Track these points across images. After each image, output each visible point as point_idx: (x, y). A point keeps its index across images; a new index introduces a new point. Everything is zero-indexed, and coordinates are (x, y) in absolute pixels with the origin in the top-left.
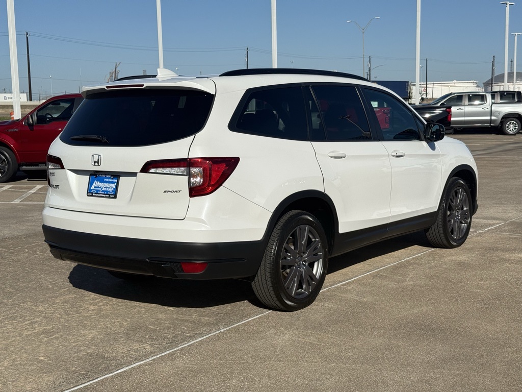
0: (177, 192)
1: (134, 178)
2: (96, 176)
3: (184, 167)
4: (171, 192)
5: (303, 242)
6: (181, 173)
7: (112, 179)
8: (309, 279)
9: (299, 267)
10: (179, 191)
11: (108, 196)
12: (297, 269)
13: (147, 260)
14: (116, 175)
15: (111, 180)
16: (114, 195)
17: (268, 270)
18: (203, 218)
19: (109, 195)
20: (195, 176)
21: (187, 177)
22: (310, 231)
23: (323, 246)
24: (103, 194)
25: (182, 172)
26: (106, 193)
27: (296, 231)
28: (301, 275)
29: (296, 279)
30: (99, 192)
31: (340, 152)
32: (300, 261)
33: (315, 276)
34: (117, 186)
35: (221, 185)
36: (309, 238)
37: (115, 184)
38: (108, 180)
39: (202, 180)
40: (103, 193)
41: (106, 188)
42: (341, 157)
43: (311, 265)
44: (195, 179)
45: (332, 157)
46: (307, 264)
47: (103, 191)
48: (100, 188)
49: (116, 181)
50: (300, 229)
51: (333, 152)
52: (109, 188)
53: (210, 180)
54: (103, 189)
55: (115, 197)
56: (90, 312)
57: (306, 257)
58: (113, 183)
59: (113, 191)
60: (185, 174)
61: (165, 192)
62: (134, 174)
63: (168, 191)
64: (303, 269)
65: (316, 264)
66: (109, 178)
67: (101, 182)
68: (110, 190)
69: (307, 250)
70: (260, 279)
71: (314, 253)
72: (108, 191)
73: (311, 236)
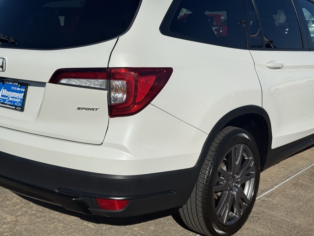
0: (93, 109)
1: (42, 89)
2: (3, 83)
3: (102, 78)
4: (86, 109)
5: (237, 163)
6: (99, 87)
7: (20, 87)
8: (241, 201)
9: (232, 190)
10: (96, 109)
11: (14, 107)
12: (229, 193)
13: (56, 191)
14: (24, 84)
15: (18, 89)
16: (21, 107)
17: (200, 199)
18: (125, 144)
19: (16, 106)
20: (117, 91)
21: (106, 92)
22: (245, 150)
23: (255, 164)
24: (9, 105)
25: (100, 85)
26: (12, 104)
27: (231, 152)
28: (234, 199)
29: (228, 204)
30: (5, 102)
31: (278, 63)
32: (232, 183)
33: (246, 197)
34: (25, 97)
35: (149, 103)
36: (243, 157)
37: (23, 94)
38: (15, 89)
39: (125, 96)
40: (10, 103)
41: (13, 98)
42: (279, 68)
43: (243, 186)
44: (117, 94)
45: (270, 68)
46: (239, 186)
47: (9, 101)
48: (7, 97)
49: (24, 90)
50: (235, 149)
51: (271, 62)
52: (16, 98)
53: (135, 97)
54: (10, 99)
55: (22, 110)
56: (4, 226)
57: (239, 179)
58: (20, 92)
59: (20, 102)
60: (104, 87)
61: (79, 109)
62: (42, 84)
63: (83, 109)
64: (236, 191)
65: (247, 184)
66: (17, 86)
67: (8, 90)
68: (17, 100)
69: (240, 170)
70: (189, 207)
71: (247, 173)
72: (14, 102)
73: (245, 155)
